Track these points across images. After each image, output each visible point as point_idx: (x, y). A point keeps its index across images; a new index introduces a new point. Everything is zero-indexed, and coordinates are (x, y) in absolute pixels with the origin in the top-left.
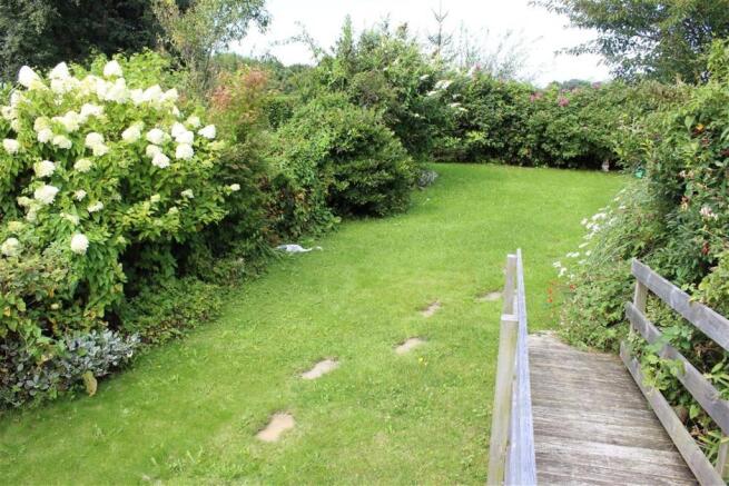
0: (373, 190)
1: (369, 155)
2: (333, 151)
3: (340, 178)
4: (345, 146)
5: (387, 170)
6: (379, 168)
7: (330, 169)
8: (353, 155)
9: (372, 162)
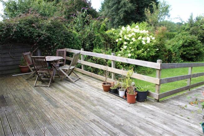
0: (192, 55)
1: (192, 46)
2: (183, 45)
3: (184, 51)
4: (186, 44)
5: (197, 50)
6: (195, 49)
7: (182, 49)
8: (188, 46)
9: (193, 48)
